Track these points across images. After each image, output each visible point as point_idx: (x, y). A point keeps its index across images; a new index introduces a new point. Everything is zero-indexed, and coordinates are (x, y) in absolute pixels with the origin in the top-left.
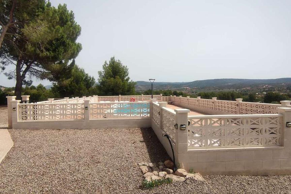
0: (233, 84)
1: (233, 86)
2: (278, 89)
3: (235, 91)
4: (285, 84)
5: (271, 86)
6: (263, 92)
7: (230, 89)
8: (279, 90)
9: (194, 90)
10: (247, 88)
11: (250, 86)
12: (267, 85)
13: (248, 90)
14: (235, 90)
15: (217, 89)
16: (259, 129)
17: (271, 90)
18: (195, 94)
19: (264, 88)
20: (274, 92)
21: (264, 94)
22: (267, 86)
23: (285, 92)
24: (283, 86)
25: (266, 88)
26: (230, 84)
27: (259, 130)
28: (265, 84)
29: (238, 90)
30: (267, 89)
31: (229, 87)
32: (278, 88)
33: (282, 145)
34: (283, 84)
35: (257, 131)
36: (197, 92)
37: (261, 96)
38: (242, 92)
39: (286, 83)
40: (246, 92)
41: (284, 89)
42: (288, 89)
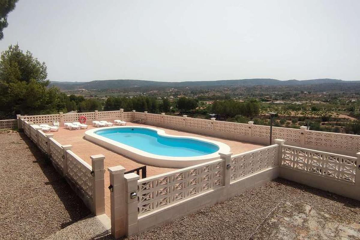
0: (139, 86)
1: (139, 89)
3: (142, 95)
4: (189, 88)
5: (177, 90)
6: (170, 96)
7: (136, 92)
8: (184, 94)
9: (93, 93)
10: (154, 92)
11: (157, 89)
12: (173, 89)
13: (155, 94)
15: (121, 92)
18: (94, 98)
19: (171, 92)
20: (180, 97)
23: (190, 96)
26: (136, 86)
28: (171, 87)
29: (145, 94)
30: (174, 93)
31: (135, 90)
32: (183, 92)
34: (187, 88)
36: (97, 96)
38: (149, 96)
41: (189, 93)
42: (192, 93)
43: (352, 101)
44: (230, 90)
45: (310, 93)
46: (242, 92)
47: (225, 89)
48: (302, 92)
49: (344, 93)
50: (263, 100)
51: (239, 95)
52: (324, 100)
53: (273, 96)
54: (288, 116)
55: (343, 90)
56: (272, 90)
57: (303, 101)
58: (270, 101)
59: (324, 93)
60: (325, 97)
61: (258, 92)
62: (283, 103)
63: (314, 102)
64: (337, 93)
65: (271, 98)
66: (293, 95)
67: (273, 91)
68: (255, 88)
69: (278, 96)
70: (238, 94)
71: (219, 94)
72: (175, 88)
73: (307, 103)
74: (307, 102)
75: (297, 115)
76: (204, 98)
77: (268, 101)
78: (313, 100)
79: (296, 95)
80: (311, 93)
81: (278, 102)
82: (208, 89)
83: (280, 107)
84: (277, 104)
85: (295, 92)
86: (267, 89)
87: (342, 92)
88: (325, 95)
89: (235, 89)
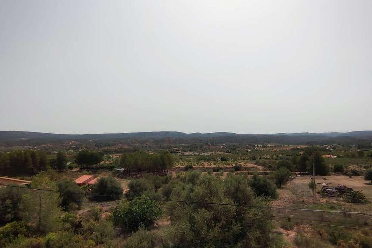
0: (28, 139)
1: (28, 142)
5: (78, 143)
6: (69, 149)
7: (23, 146)
10: (49, 145)
11: (53, 142)
14: (31, 148)
17: (78, 148)
19: (71, 145)
21: (72, 152)
22: (74, 143)
24: (91, 142)
26: (24, 139)
28: (72, 140)
29: (35, 148)
30: (74, 147)
31: (23, 143)
34: (91, 140)
38: (41, 150)
39: (94, 140)
41: (92, 146)
42: (96, 146)
44: (138, 142)
45: (212, 144)
46: (150, 145)
47: (133, 141)
48: (206, 144)
49: (239, 145)
50: (173, 152)
51: (148, 147)
53: (181, 148)
54: (202, 168)
55: (239, 142)
56: (179, 142)
57: (209, 152)
58: (180, 152)
61: (166, 144)
62: (193, 154)
64: (235, 144)
66: (199, 147)
68: (162, 141)
69: (185, 148)
72: (76, 140)
73: (213, 154)
75: (210, 166)
76: (110, 152)
77: (177, 153)
78: (217, 151)
81: (187, 154)
82: (115, 142)
83: (191, 159)
85: (200, 144)
86: (174, 141)
88: (225, 147)
89: (144, 142)
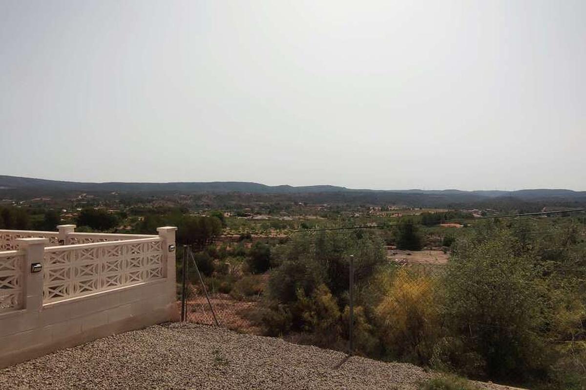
0: (10, 188)
1: (9, 193)
2: (104, 203)
3: (15, 205)
4: (117, 194)
5: (92, 196)
6: (77, 206)
7: (2, 199)
8: (106, 205)
10: (44, 199)
11: (51, 195)
12: (85, 195)
13: (45, 203)
14: (14, 202)
16: (14, 277)
17: (92, 205)
19: (79, 201)
20: (97, 209)
21: (79, 211)
22: (85, 197)
23: (117, 208)
24: (114, 196)
25: (83, 200)
26: (2, 188)
27: (14, 279)
28: (82, 192)
29: (21, 203)
30: (85, 203)
32: (105, 201)
33: (22, 306)
34: (113, 193)
35: (10, 282)
37: (71, 215)
38: (30, 206)
39: (119, 192)
40: (39, 206)
41: (115, 202)
42: (121, 202)
43: (355, 216)
44: (190, 199)
45: (305, 204)
46: (210, 203)
47: (182, 196)
48: (296, 204)
49: (347, 206)
50: (239, 215)
51: (205, 206)
52: (322, 214)
53: (256, 209)
54: (265, 238)
55: (348, 202)
56: (255, 200)
57: (295, 215)
58: (250, 215)
59: (325, 205)
60: (325, 210)
61: (234, 203)
62: (267, 218)
63: (309, 217)
64: (340, 205)
65: (252, 211)
66: (284, 208)
67: (257, 201)
68: (229, 197)
69: (263, 209)
70: (203, 205)
71: (171, 205)
72: (88, 193)
73: (299, 219)
74: (301, 217)
75: (279, 236)
76: (142, 212)
77: (246, 216)
78: (310, 215)
79: (287, 208)
80: (308, 205)
81: (259, 217)
82: (153, 197)
83: (259, 225)
84: (257, 220)
85: (287, 203)
86: (249, 198)
87: (345, 204)
88: (325, 208)
89: (199, 198)
